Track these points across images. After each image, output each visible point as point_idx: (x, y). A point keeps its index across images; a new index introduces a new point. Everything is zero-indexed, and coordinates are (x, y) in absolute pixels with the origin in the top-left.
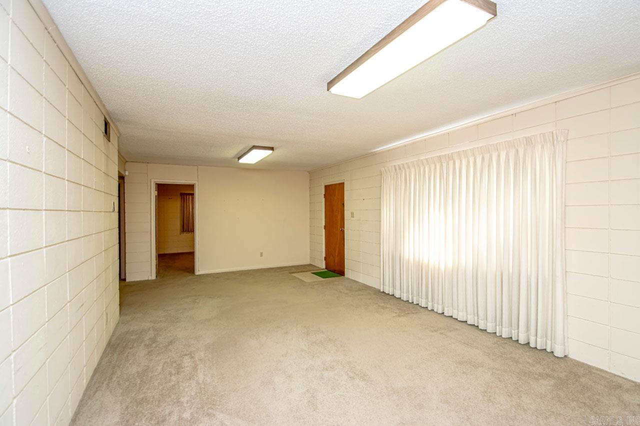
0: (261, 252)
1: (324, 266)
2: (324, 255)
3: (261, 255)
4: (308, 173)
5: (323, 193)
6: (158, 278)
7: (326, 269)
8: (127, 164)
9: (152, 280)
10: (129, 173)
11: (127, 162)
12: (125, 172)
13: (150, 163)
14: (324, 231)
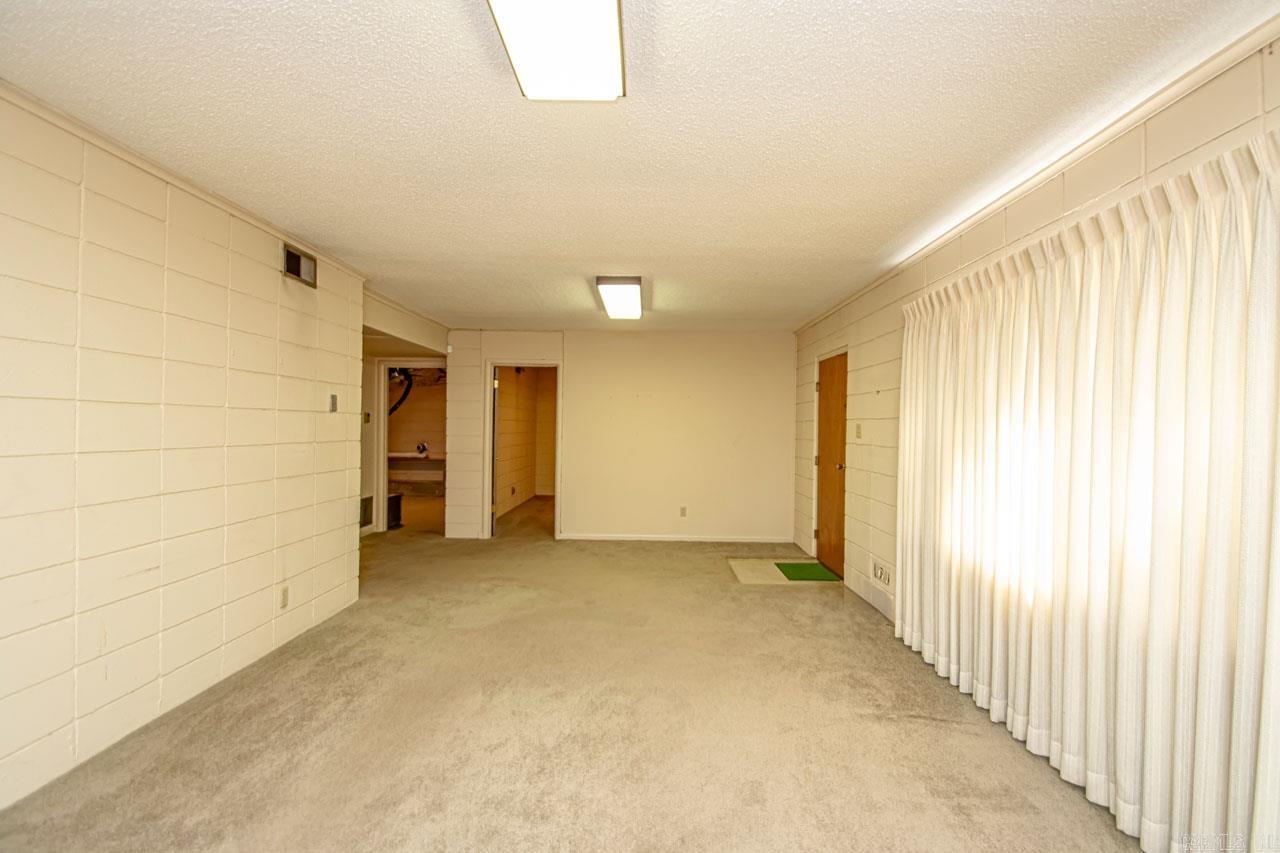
0: (683, 506)
1: (813, 552)
2: (814, 526)
3: (683, 512)
4: (794, 336)
5: (816, 379)
6: (494, 537)
7: (818, 558)
8: (451, 333)
9: (484, 540)
10: (453, 348)
11: (449, 330)
12: (446, 349)
13: (486, 330)
14: (815, 468)
